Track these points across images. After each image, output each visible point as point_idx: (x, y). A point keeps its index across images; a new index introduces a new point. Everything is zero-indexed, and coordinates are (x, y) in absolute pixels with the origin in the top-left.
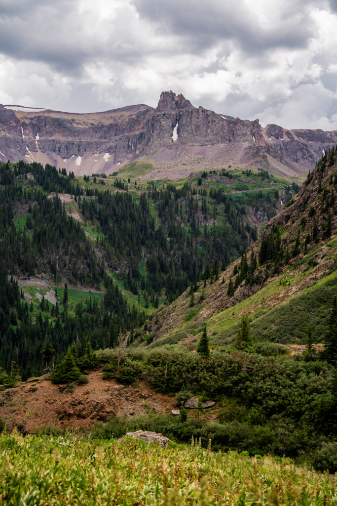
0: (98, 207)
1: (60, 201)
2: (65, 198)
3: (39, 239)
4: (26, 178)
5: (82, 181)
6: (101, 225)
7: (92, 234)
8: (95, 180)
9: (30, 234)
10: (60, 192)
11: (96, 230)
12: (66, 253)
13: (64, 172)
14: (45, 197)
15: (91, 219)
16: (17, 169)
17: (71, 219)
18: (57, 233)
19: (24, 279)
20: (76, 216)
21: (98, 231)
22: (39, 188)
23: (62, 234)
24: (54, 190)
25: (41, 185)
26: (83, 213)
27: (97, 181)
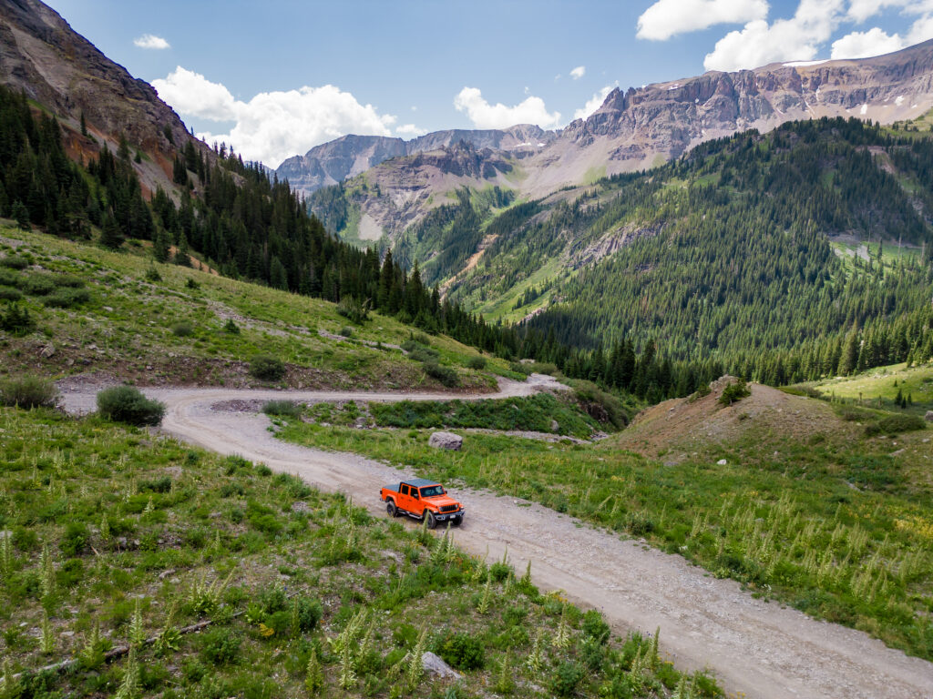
0: (915, 156)
1: (870, 153)
2: (875, 151)
3: (849, 194)
4: (831, 133)
5: (890, 130)
6: (918, 176)
7: (908, 187)
8: (906, 127)
9: (838, 191)
10: (869, 144)
11: (911, 181)
12: (879, 208)
13: (869, 123)
14: (853, 151)
15: (905, 170)
16: (822, 125)
17: (884, 172)
18: (869, 188)
19: (834, 235)
20: (889, 169)
21: (914, 182)
22: (845, 143)
23: (874, 188)
24: (860, 143)
25: (847, 138)
26: (896, 164)
27: (909, 129)
